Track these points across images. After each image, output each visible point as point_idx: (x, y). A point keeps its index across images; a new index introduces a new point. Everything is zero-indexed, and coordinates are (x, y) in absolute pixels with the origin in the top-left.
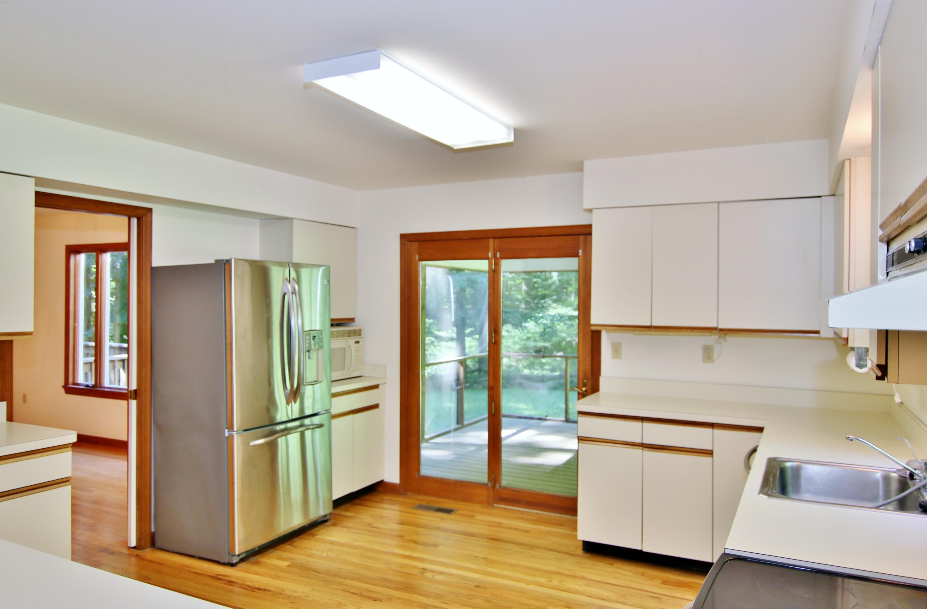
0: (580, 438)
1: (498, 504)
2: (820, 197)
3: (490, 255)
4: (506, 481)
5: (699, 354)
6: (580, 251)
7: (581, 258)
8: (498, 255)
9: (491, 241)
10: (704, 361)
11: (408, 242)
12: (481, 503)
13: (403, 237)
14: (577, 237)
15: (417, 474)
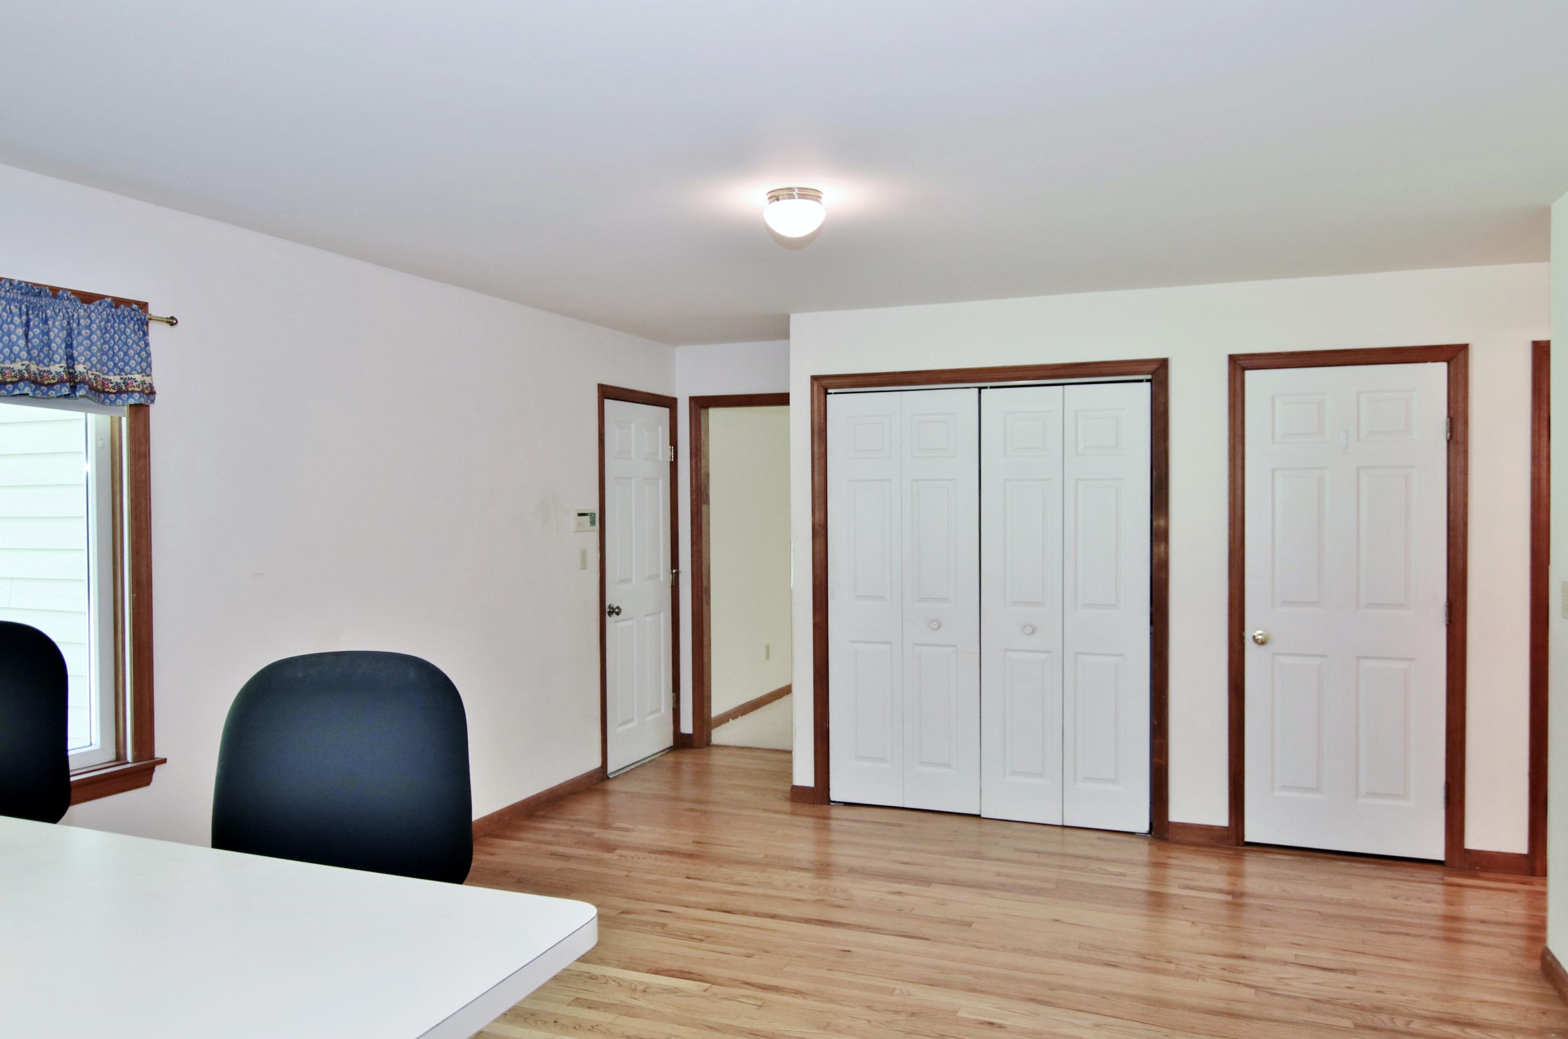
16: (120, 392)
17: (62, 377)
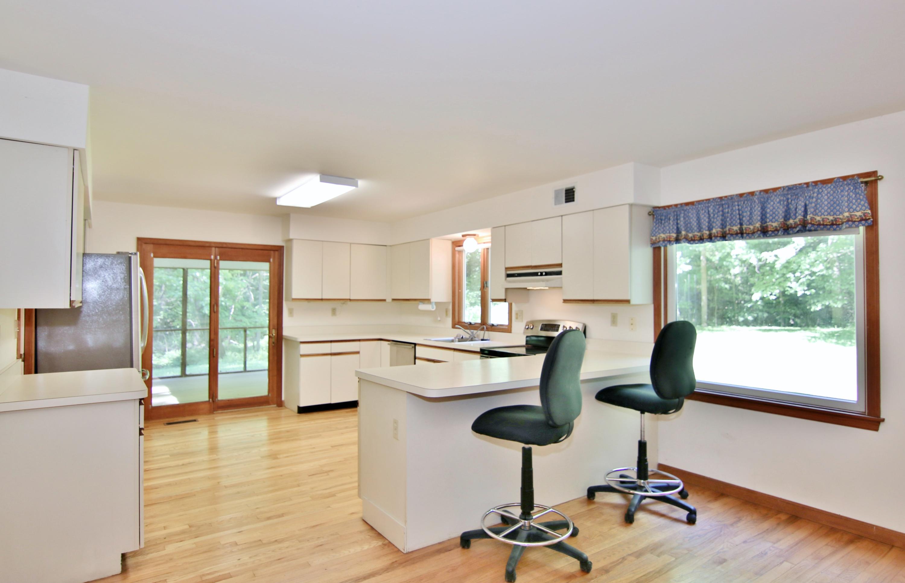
1: (216, 411)
2: (386, 246)
3: (212, 257)
4: (223, 395)
5: (330, 312)
7: (272, 263)
8: (218, 258)
9: (213, 249)
10: (333, 315)
11: (143, 243)
12: (205, 414)
13: (139, 240)
14: (269, 251)
15: (150, 406)
16: (832, 224)
17: (758, 229)
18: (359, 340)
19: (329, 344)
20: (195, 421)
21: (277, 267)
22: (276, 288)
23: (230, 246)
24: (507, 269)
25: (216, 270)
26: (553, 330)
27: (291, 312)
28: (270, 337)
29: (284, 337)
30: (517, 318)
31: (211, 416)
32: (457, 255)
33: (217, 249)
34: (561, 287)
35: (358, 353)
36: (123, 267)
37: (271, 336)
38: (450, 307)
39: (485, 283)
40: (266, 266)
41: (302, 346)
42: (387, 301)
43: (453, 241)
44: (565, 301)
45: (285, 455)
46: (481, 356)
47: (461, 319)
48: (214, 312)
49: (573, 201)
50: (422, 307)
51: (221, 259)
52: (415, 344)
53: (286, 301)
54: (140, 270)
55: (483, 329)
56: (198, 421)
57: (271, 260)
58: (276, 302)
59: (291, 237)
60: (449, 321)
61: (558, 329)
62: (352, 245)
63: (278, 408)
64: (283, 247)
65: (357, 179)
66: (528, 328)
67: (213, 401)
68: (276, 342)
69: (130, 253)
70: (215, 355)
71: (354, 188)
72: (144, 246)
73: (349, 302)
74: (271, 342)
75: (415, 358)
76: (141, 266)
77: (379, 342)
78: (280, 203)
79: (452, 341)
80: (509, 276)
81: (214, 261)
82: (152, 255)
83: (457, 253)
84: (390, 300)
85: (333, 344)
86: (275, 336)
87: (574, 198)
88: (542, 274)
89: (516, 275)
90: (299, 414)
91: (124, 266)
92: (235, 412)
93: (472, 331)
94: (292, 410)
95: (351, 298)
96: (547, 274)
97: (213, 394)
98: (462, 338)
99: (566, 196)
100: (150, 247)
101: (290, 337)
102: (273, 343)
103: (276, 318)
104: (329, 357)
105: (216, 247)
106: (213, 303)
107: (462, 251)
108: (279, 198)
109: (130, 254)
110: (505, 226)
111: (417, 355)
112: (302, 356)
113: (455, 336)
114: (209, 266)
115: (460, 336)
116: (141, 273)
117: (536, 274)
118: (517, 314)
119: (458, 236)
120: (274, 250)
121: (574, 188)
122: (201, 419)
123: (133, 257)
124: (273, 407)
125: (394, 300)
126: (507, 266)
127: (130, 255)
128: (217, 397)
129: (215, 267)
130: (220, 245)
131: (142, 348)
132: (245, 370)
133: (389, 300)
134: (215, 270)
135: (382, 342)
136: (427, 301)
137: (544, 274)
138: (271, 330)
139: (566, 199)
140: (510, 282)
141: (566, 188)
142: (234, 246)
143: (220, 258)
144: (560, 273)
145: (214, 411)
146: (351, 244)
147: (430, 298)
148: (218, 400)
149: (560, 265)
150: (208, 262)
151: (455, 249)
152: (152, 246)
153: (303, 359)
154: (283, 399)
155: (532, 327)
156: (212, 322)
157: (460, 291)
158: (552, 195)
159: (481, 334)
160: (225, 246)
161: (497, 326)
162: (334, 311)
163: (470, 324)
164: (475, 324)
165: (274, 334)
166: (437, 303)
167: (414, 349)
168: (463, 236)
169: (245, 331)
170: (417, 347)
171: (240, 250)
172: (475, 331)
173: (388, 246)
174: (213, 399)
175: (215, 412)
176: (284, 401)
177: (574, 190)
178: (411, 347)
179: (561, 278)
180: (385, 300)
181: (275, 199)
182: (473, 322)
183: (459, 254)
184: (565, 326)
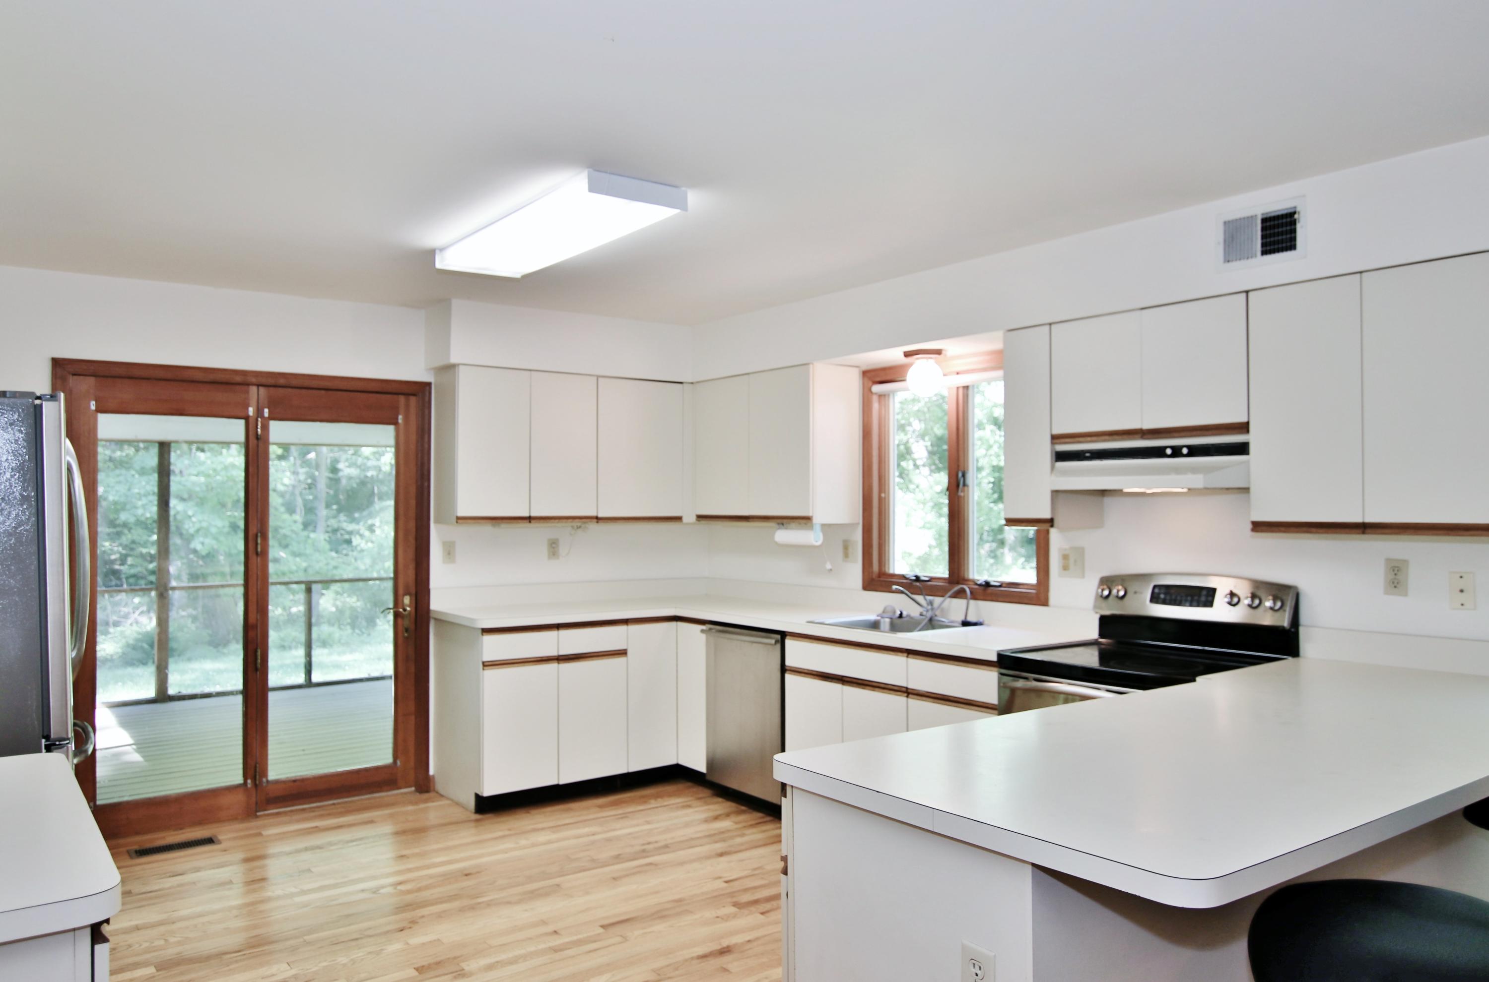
0: (486, 664)
1: (265, 811)
2: (681, 383)
3: (251, 411)
5: (544, 549)
6: (400, 417)
7: (402, 427)
8: (266, 413)
9: (253, 390)
10: (549, 558)
11: (71, 376)
12: (234, 819)
13: (58, 364)
14: (395, 396)
18: (626, 622)
19: (553, 634)
20: (210, 841)
21: (413, 437)
22: (413, 490)
23: (294, 382)
24: (1055, 438)
25: (261, 444)
26: (1195, 603)
27: (449, 552)
28: (397, 615)
29: (432, 615)
30: (1065, 568)
31: (254, 823)
32: (875, 405)
33: (262, 390)
34: (1246, 490)
35: (623, 653)
36: (18, 434)
37: (401, 612)
38: (858, 537)
39: (960, 475)
40: (385, 434)
41: (488, 639)
42: (685, 520)
43: (865, 368)
44: (1258, 526)
45: (484, 962)
46: (1002, 674)
47: (887, 566)
48: (257, 554)
49: (1292, 247)
50: (785, 536)
51: (272, 418)
52: (783, 635)
53: (436, 522)
54: (68, 442)
55: (960, 594)
56: (219, 842)
57: (400, 419)
58: (412, 525)
59: (453, 360)
60: (855, 572)
61: (1210, 599)
62: (600, 379)
63: (418, 796)
64: (429, 384)
65: (683, 189)
66: (1108, 596)
67: (255, 785)
68: (412, 627)
69: (38, 394)
70: (259, 666)
71: (677, 211)
72: (72, 381)
73: (593, 526)
74: (400, 628)
75: (783, 669)
76: (70, 435)
77: (673, 624)
78: (446, 262)
79: (875, 626)
80: (1061, 457)
81: (257, 420)
82: (93, 405)
83: (875, 399)
84: (693, 519)
85: (563, 633)
86: (410, 612)
87: (1294, 239)
88: (1177, 452)
89: (1088, 455)
90: (478, 816)
91: (20, 431)
92: (312, 810)
93: (929, 598)
94: (458, 804)
95: (600, 515)
96: (1194, 451)
97: (256, 767)
98: (901, 616)
99: (1263, 237)
100: (85, 385)
101: (446, 614)
102: (407, 630)
103: (412, 567)
104: (554, 666)
105: (258, 385)
106: (253, 530)
107: (889, 395)
108: (442, 249)
109: (39, 398)
110: (1050, 324)
111: (789, 662)
112: (486, 665)
113: (880, 611)
114: (242, 438)
115: (895, 612)
116: (67, 453)
117: (1159, 452)
118: (1065, 557)
119: (893, 355)
120: (407, 395)
121: (1295, 213)
122: (226, 833)
123: (48, 408)
124: (405, 793)
125: (700, 517)
126: (1056, 431)
127: (37, 402)
128: (264, 773)
129: (257, 438)
130: (270, 381)
131: (73, 660)
132: (309, 684)
133: (689, 518)
134: (258, 446)
135: (681, 624)
136: (805, 520)
137: (1185, 451)
138: (400, 598)
139: (1263, 245)
140: (1065, 473)
141: (1263, 214)
142: (307, 383)
143: (270, 412)
144: (1242, 449)
145: (257, 811)
146: (598, 377)
147: (810, 514)
148: (268, 781)
149: (1244, 427)
150: (241, 423)
151: (870, 390)
152: (91, 380)
153: (490, 673)
154: (432, 772)
155: (1122, 593)
156: (252, 581)
157: (883, 495)
158: (1215, 237)
159: (955, 608)
160: (282, 381)
161: (1000, 586)
162: (553, 547)
163: (918, 579)
164: (932, 579)
165: (408, 609)
166: (825, 527)
167: (778, 646)
168: (907, 354)
169: (309, 591)
170: (789, 642)
171: (323, 392)
172: (937, 600)
173: (686, 383)
174: (254, 779)
175: (258, 814)
176: (433, 776)
177: (1296, 216)
178: (773, 641)
179: (1248, 462)
180: (678, 519)
181: (431, 254)
182: (924, 575)
183: (880, 402)
184: (1235, 591)
